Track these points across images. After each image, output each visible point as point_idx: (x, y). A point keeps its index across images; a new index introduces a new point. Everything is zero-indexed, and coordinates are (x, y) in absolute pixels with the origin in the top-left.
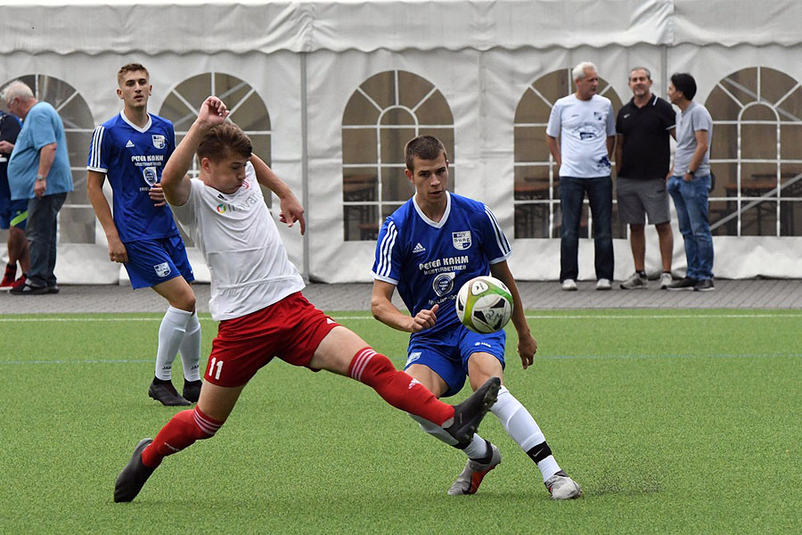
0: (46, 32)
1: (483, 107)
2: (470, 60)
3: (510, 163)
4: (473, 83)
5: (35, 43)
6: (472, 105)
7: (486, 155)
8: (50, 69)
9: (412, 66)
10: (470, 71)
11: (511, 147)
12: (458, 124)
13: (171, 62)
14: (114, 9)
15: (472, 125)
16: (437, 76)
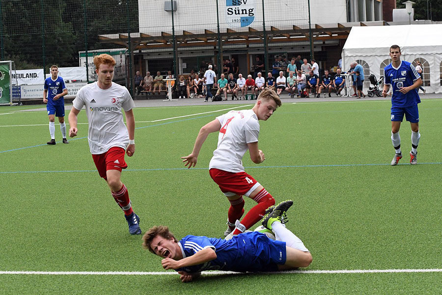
0: (361, 53)
1: (435, 63)
2: (432, 56)
3: (439, 73)
4: (433, 60)
5: (359, 54)
6: (433, 63)
7: (435, 72)
8: (362, 59)
9: (422, 57)
10: (432, 58)
11: (439, 70)
12: (430, 67)
13: (382, 57)
14: (372, 48)
15: (433, 67)
16: (426, 58)
